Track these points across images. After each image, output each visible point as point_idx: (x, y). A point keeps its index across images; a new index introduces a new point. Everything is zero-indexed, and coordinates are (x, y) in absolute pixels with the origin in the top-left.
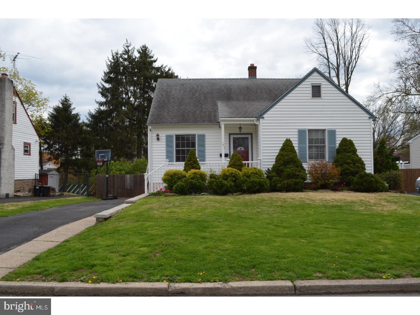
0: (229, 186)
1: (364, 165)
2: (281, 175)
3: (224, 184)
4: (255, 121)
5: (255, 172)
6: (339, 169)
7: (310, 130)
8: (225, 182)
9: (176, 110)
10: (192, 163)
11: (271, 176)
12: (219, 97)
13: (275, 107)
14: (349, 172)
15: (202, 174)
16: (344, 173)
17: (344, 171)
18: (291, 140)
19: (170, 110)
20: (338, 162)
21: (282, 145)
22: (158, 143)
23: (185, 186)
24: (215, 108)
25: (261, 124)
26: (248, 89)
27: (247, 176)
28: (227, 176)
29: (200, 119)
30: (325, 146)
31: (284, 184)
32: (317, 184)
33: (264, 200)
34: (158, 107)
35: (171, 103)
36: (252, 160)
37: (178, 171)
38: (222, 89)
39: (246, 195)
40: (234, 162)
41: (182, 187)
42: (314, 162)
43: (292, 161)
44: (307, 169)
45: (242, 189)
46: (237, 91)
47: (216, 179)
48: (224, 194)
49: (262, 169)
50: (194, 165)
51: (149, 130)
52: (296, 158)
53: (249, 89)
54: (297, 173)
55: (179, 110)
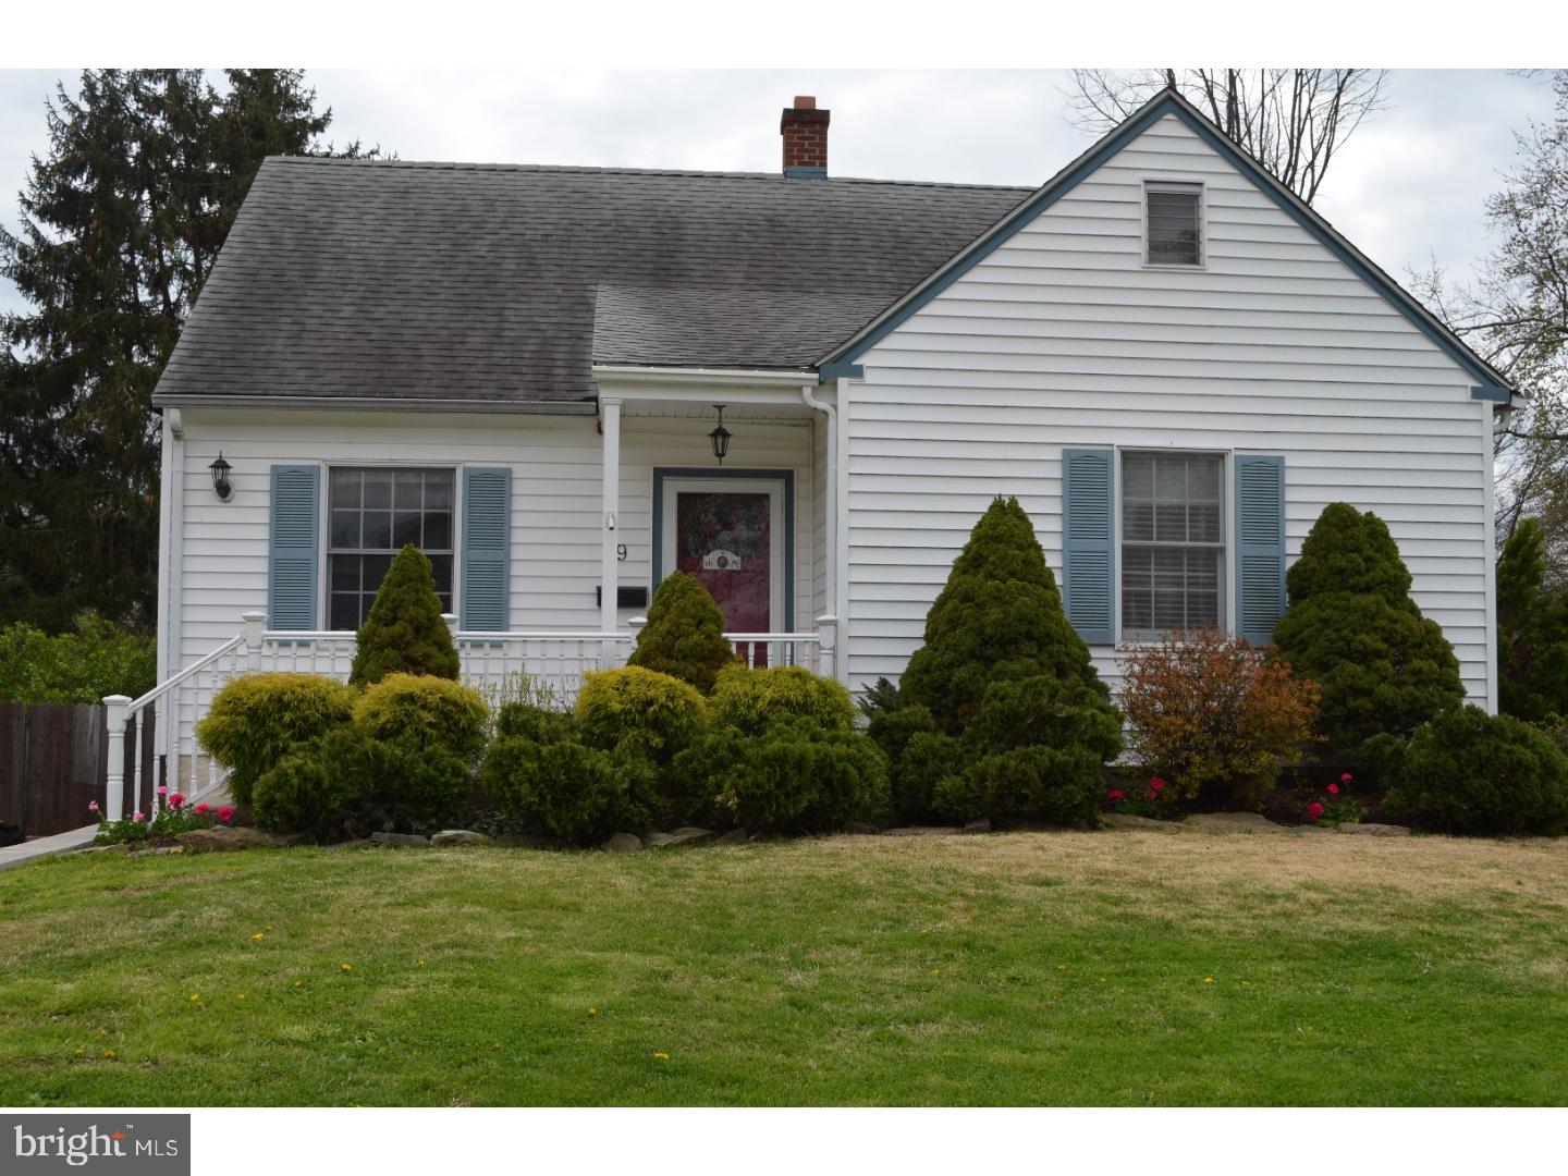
0: (625, 786)
1: (1455, 665)
2: (960, 721)
3: (592, 772)
4: (807, 392)
5: (795, 696)
6: (1314, 686)
7: (1133, 458)
8: (599, 761)
9: (344, 322)
10: (401, 636)
11: (896, 725)
12: (607, 263)
13: (928, 310)
14: (1369, 706)
15: (455, 704)
16: (1338, 711)
17: (1338, 699)
18: (1026, 506)
19: (309, 321)
20: (1303, 646)
21: (965, 540)
22: (224, 513)
23: (326, 783)
24: (583, 321)
25: (845, 412)
26: (777, 229)
27: (747, 727)
28: (611, 717)
29: (481, 376)
30: (1223, 550)
31: (983, 778)
32: (1182, 780)
33: (850, 891)
34: (237, 304)
35: (320, 287)
36: (789, 628)
37: (302, 686)
38: (627, 224)
39: (732, 850)
40: (669, 632)
41: (309, 786)
42: (1160, 645)
43: (1029, 636)
44: (1117, 688)
45: (710, 805)
46: (712, 238)
47: (536, 738)
48: (591, 835)
49: (843, 679)
50: (419, 650)
51: (171, 434)
52: (1053, 613)
53: (783, 229)
54: (1061, 710)
55: (367, 323)
